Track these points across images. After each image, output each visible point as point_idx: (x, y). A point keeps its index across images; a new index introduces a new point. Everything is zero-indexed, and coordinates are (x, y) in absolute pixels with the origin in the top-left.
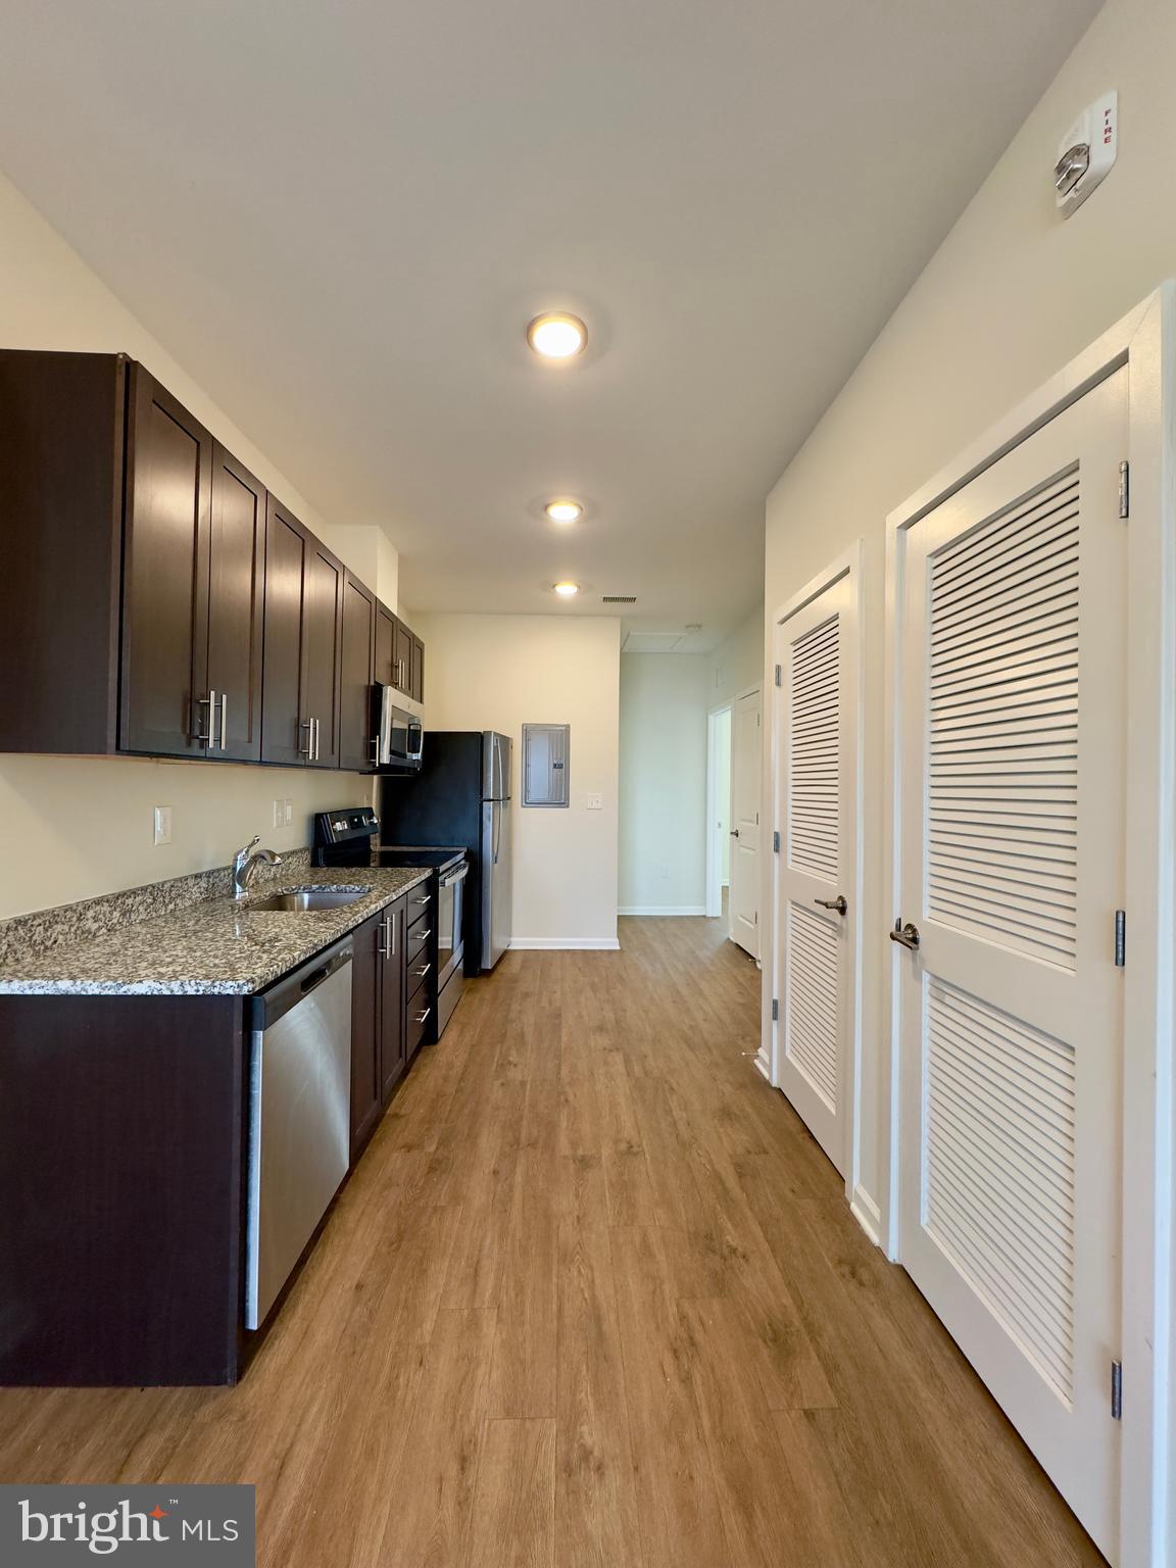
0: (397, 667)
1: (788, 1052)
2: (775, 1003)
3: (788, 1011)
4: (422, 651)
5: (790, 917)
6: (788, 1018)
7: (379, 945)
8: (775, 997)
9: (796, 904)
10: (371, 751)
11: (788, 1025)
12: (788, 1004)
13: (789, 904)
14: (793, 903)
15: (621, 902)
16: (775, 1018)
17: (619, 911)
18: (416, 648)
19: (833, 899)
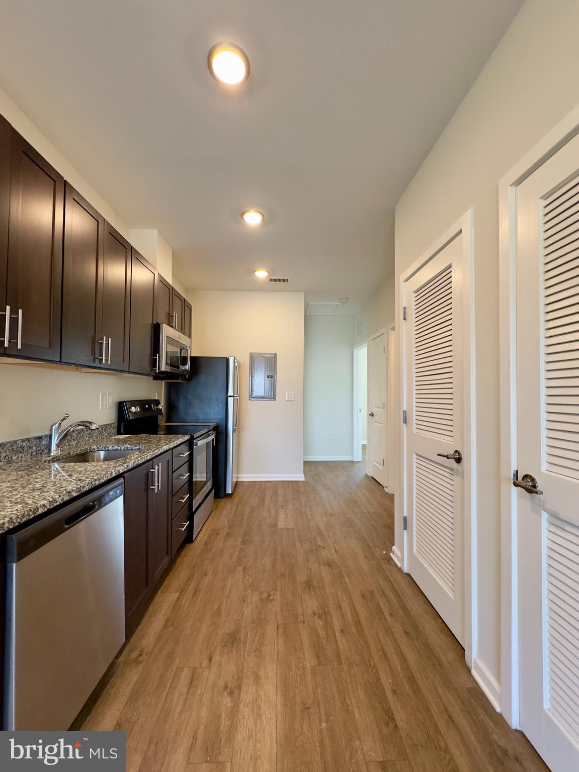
0: (172, 316)
1: (415, 551)
2: (405, 519)
3: (415, 524)
4: (190, 310)
5: (415, 464)
6: (415, 528)
7: (150, 484)
8: (405, 515)
9: (420, 456)
10: (153, 363)
11: (415, 533)
12: (415, 520)
13: (415, 456)
14: (417, 455)
15: (305, 453)
16: (405, 528)
17: (304, 458)
18: (186, 308)
19: (451, 452)
